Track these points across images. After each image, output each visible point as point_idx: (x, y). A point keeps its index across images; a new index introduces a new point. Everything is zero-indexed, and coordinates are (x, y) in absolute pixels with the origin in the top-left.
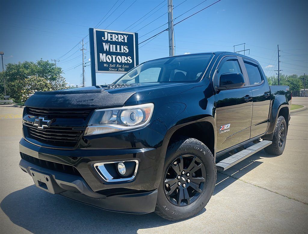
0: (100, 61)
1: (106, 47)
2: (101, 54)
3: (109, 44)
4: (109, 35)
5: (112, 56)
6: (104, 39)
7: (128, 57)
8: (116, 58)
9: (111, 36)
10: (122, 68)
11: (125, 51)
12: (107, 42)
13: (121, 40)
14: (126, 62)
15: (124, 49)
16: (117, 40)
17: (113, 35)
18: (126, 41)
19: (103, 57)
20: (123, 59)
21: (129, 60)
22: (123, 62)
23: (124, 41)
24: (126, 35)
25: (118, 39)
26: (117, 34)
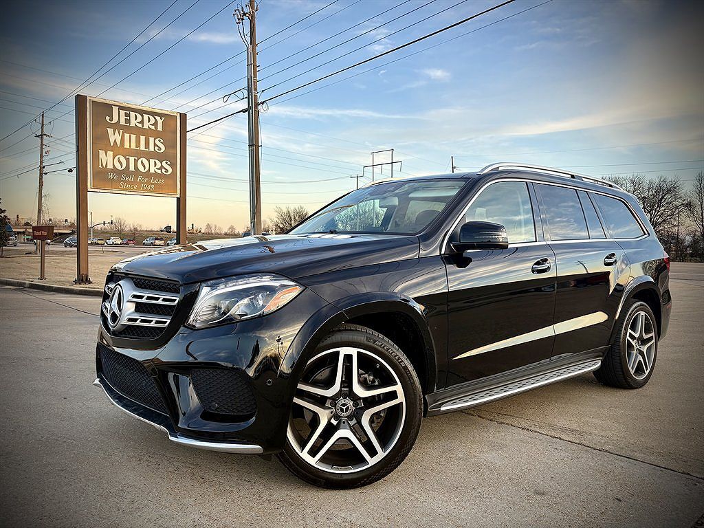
0: (100, 166)
1: (114, 137)
2: (102, 153)
3: (121, 131)
4: (123, 113)
5: (127, 157)
6: (111, 120)
7: (164, 163)
8: (136, 162)
9: (127, 115)
10: (148, 183)
11: (156, 148)
12: (117, 126)
13: (150, 126)
14: (159, 171)
15: (155, 145)
16: (140, 125)
17: (132, 114)
18: (160, 128)
19: (107, 159)
20: (153, 166)
21: (165, 169)
22: (152, 171)
23: (156, 128)
24: (161, 115)
25: (142, 122)
26: (142, 112)
